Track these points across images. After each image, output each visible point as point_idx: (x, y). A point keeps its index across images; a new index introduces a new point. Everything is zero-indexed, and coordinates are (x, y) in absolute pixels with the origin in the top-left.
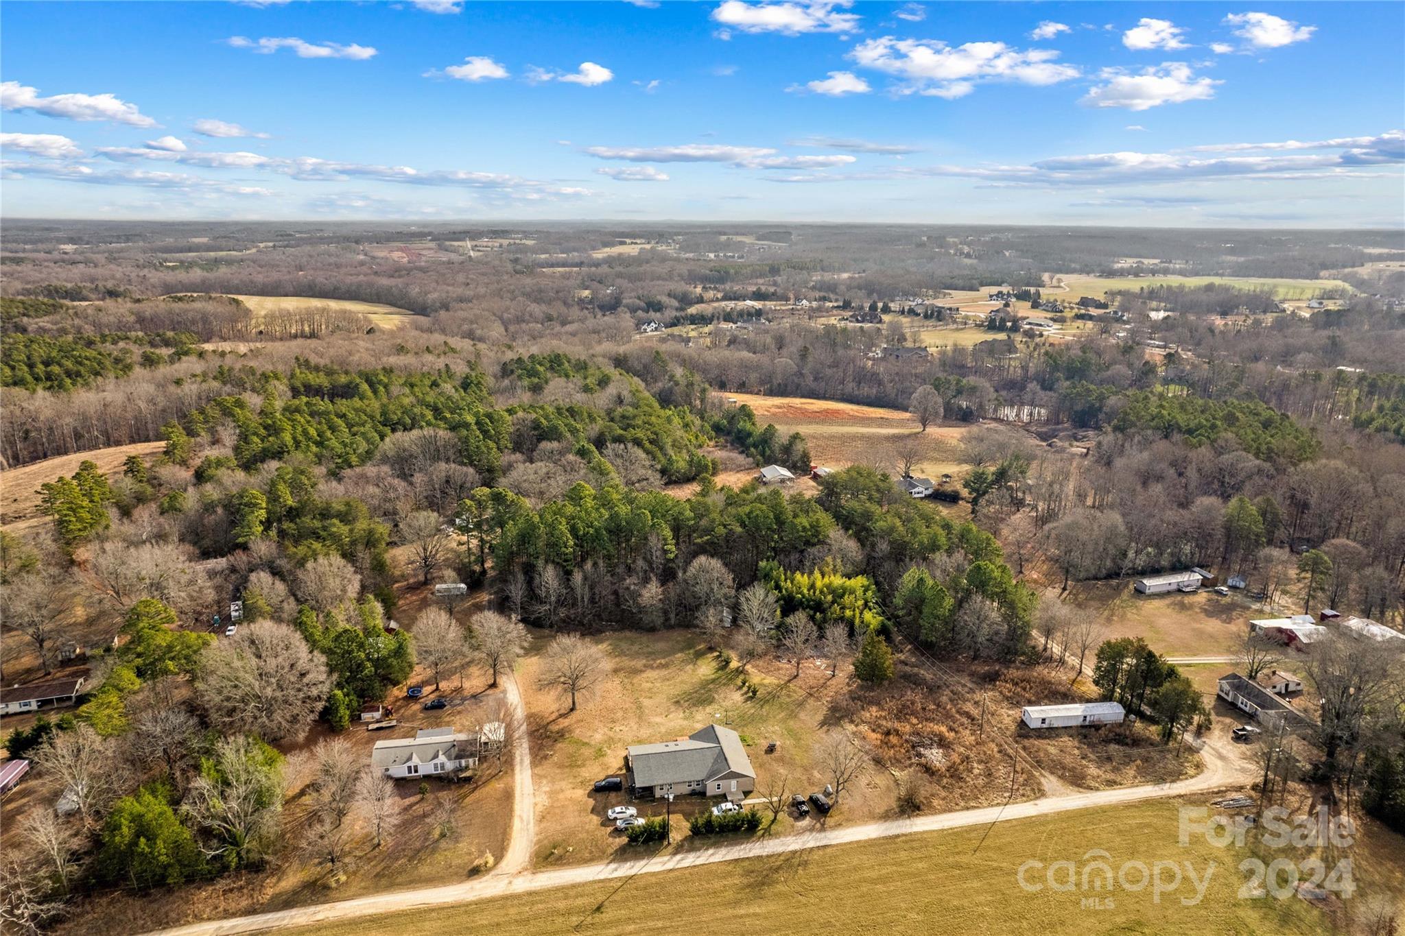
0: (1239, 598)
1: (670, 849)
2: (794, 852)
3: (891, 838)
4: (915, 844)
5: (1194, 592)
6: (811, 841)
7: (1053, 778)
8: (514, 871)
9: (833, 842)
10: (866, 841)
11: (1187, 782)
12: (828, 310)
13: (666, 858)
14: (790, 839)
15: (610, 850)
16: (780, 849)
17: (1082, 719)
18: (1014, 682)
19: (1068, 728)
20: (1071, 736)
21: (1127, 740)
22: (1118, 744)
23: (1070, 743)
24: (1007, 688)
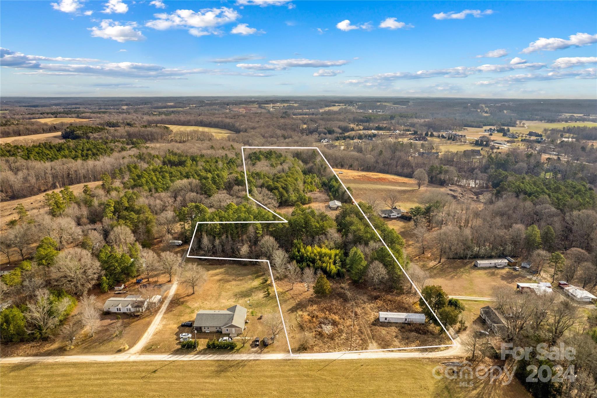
0: (523, 272)
1: (196, 352)
2: (243, 360)
3: (286, 360)
4: (295, 364)
5: (503, 268)
6: (252, 357)
7: (375, 344)
8: (133, 353)
9: (262, 359)
10: (275, 360)
11: (437, 353)
12: (407, 135)
13: (192, 356)
14: (245, 355)
15: (173, 350)
16: (238, 358)
17: (404, 320)
18: (384, 301)
19: (397, 323)
20: (396, 327)
21: (420, 331)
22: (416, 332)
23: (394, 330)
24: (380, 303)
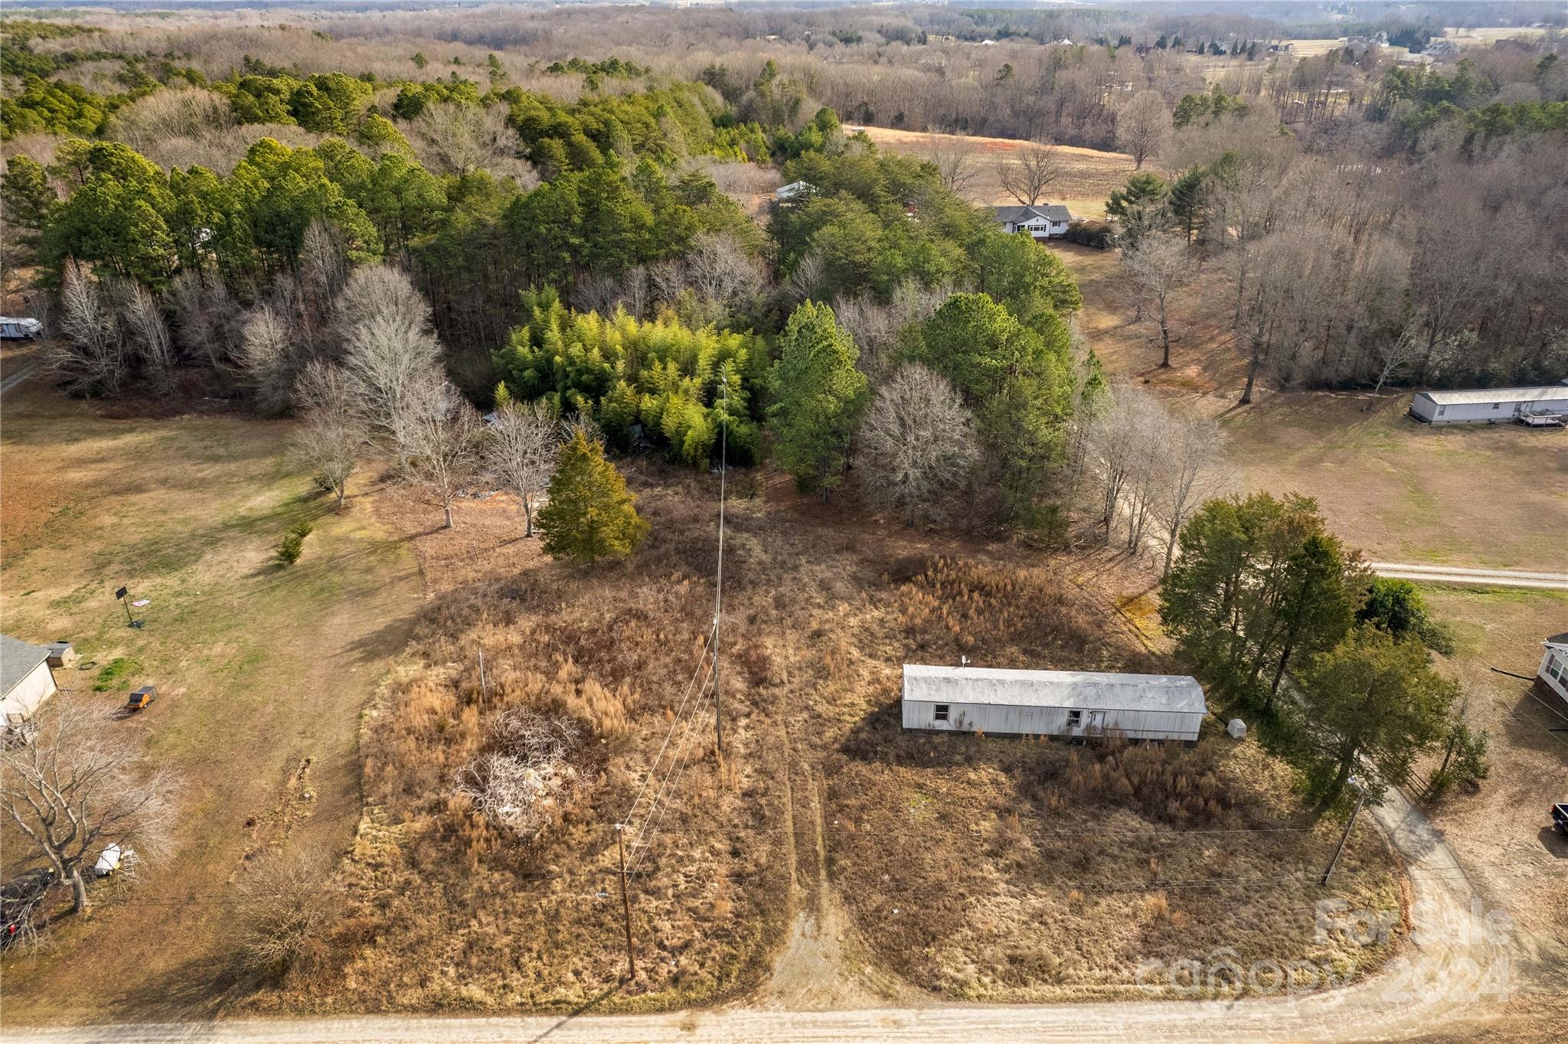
5: (1558, 428)
17: (1064, 719)
18: (950, 591)
19: (1015, 737)
20: (1007, 770)
21: (1173, 806)
22: (1144, 813)
23: (991, 792)
24: (919, 602)
